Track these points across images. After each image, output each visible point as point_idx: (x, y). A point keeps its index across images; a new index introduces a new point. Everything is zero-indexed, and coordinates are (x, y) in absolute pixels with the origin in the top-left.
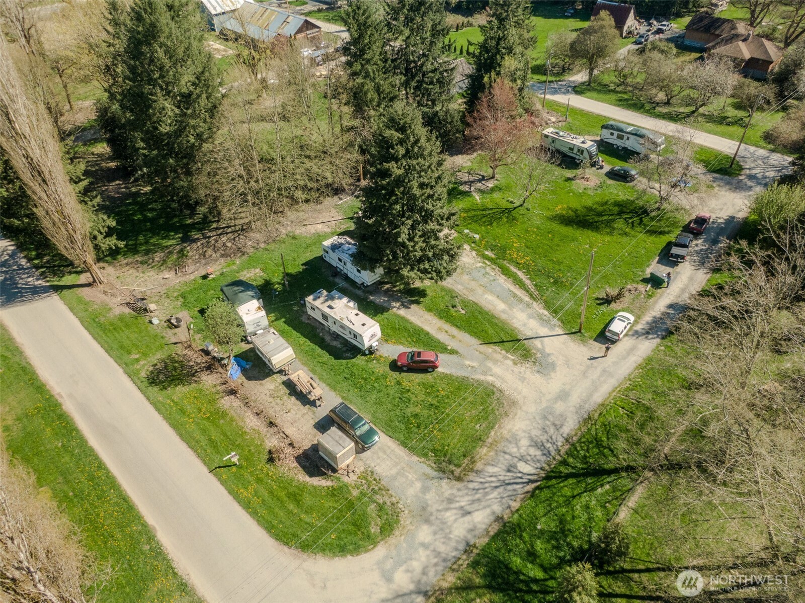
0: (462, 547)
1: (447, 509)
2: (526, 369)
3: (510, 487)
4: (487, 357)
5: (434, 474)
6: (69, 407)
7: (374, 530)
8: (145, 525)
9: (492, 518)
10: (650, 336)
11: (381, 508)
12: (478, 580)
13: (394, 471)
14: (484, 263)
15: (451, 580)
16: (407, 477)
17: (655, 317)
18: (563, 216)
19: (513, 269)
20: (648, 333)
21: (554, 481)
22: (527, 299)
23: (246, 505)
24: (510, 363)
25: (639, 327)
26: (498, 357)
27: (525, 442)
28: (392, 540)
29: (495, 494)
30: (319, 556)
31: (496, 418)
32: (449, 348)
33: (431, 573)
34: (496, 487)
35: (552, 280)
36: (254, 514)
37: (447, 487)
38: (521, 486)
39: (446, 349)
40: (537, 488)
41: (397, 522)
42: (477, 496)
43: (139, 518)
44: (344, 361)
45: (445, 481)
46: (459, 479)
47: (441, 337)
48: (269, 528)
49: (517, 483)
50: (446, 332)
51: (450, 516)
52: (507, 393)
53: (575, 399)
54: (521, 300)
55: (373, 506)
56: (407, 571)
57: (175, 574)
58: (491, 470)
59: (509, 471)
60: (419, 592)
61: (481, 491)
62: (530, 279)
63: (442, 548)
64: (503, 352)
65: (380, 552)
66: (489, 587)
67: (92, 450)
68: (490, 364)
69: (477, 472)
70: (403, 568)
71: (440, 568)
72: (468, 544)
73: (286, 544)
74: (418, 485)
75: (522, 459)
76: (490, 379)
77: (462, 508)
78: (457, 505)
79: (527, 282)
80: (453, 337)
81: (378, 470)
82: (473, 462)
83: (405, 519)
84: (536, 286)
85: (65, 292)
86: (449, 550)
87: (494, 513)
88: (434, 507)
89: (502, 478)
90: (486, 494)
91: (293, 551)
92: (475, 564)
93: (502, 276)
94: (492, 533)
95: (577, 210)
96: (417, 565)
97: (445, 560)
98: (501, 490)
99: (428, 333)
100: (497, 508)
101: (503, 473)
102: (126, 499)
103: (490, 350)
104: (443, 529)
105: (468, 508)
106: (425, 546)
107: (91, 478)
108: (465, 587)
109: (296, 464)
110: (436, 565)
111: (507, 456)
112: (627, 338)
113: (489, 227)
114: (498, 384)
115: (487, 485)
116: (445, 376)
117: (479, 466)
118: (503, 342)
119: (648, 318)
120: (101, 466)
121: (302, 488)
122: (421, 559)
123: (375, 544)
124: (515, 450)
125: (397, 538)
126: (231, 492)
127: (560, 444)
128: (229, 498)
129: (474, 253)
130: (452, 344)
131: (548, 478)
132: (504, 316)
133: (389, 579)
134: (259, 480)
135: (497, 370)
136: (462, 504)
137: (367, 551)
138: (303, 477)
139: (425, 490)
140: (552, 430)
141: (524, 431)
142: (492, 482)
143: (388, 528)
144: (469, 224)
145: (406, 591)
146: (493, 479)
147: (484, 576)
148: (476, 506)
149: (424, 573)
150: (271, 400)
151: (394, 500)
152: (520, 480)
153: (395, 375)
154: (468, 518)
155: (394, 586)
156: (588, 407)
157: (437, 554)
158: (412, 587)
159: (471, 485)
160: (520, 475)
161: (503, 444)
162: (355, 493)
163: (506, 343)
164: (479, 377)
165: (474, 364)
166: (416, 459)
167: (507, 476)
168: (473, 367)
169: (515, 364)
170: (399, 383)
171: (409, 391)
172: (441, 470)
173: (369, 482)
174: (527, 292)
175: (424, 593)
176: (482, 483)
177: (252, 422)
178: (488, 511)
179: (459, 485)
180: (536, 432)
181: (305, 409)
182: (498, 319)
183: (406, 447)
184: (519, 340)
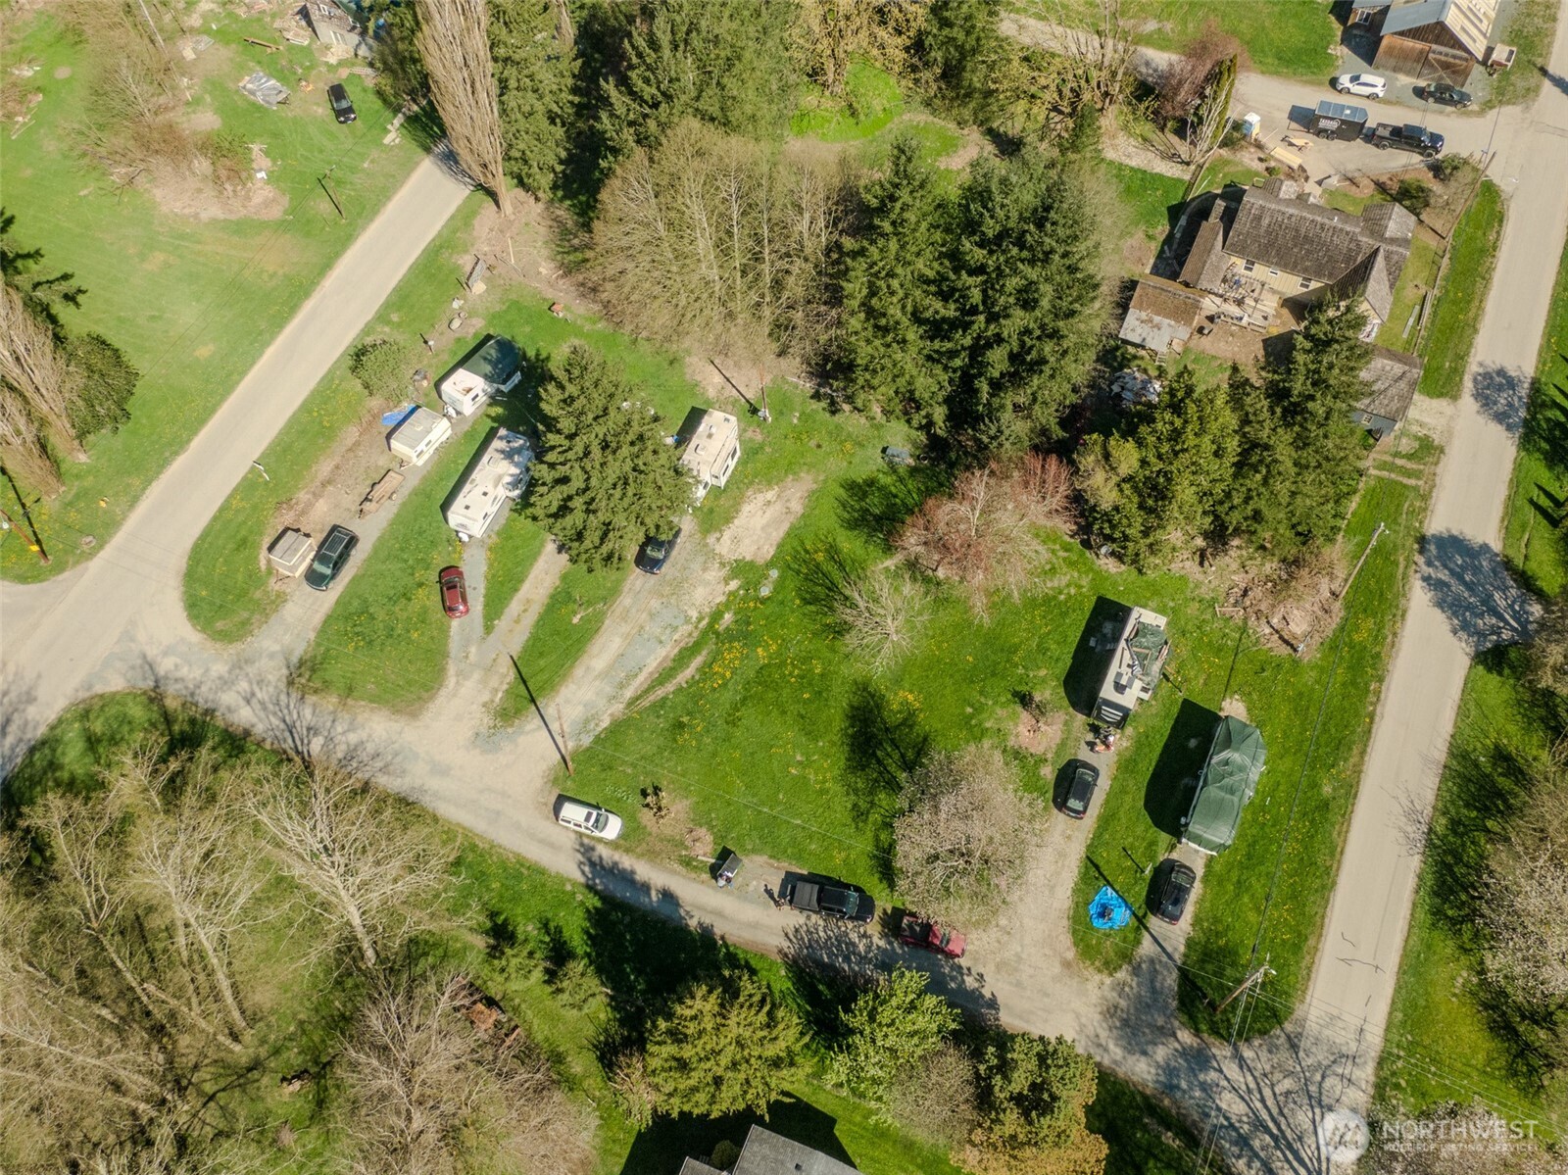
0: (210, 705)
1: (250, 683)
2: (479, 720)
3: (287, 734)
4: (489, 670)
5: (295, 660)
6: (308, 306)
7: (219, 625)
8: (189, 441)
9: (247, 726)
10: (587, 869)
11: (245, 623)
12: (176, 728)
13: (290, 620)
14: (700, 620)
15: (171, 704)
16: (285, 634)
17: (633, 872)
18: (878, 706)
19: (698, 661)
20: (592, 864)
22: (628, 693)
23: (223, 509)
24: (486, 697)
25: (603, 851)
26: (494, 682)
28: (209, 644)
29: (275, 722)
30: (182, 589)
31: (387, 702)
32: (495, 621)
33: (178, 686)
34: (285, 721)
35: (685, 719)
36: (215, 519)
37: (276, 674)
38: (292, 745)
39: (493, 619)
41: (230, 642)
42: (271, 707)
43: (195, 432)
45: (285, 672)
46: (291, 683)
47: (514, 606)
48: (203, 537)
49: (294, 740)
50: (525, 611)
51: (242, 686)
52: (431, 705)
53: (434, 784)
54: (622, 686)
55: (246, 615)
56: (176, 666)
57: (145, 489)
58: (307, 712)
59: (309, 729)
60: (156, 681)
61: (277, 708)
62: (680, 689)
63: (204, 689)
64: (505, 687)
65: (192, 635)
67: (261, 354)
68: (477, 675)
69: (302, 698)
70: (179, 661)
71: (184, 692)
72: (214, 711)
73: (190, 558)
74: (276, 647)
75: (329, 739)
76: (451, 681)
77: (253, 694)
78: (257, 690)
79: (670, 687)
80: (517, 621)
81: (289, 606)
82: (316, 691)
83: (235, 648)
84: (664, 699)
85: (480, 194)
86: (205, 696)
87: (253, 726)
88: (251, 670)
89: (298, 724)
90: (275, 714)
91: (183, 566)
92: (193, 721)
93: (676, 651)
94: (230, 728)
95: (911, 727)
96: (184, 672)
97: (192, 694)
98: (282, 726)
99: (516, 590)
100: (259, 729)
101: (305, 724)
102: (213, 410)
103: (504, 670)
104: (225, 683)
105: (254, 701)
106: (207, 670)
107: (228, 376)
108: (168, 718)
109: (281, 529)
110: (186, 688)
111: (329, 724)
112: (573, 836)
113: (798, 602)
114: (443, 692)
115: (286, 711)
116: (445, 631)
117: (311, 699)
118: (524, 682)
119: (626, 862)
120: (243, 373)
121: (255, 547)
122: (190, 673)
123: (203, 631)
124: (340, 729)
125: (210, 647)
126: (235, 490)
128: (228, 491)
129: (722, 599)
130: (502, 624)
132: (579, 671)
133: (167, 652)
134: (255, 508)
135: (470, 686)
136: (259, 695)
137: (194, 626)
138: (267, 542)
139: (272, 656)
140: (379, 764)
141: (370, 736)
142: (290, 713)
143: (225, 637)
144: (798, 572)
145: (157, 669)
146: (295, 716)
147: (182, 732)
148: (258, 707)
149: (176, 680)
151: (256, 631)
152: (299, 743)
153: (433, 578)
154: (242, 703)
155: (159, 659)
156: (427, 801)
157: (198, 686)
158: (161, 672)
159: (283, 698)
160: (306, 741)
161: (347, 716)
162: (258, 595)
163: (522, 687)
164: (452, 669)
165: (472, 657)
166: (312, 636)
167: (301, 729)
168: (467, 657)
169: (484, 705)
170: (420, 585)
171: (409, 599)
172: (301, 663)
173: (273, 602)
174: (647, 691)
175: (157, 687)
176: (288, 706)
177: (324, 468)
178: (255, 720)
179: (282, 685)
180: (370, 748)
181: (355, 507)
182: (572, 666)
183: (325, 622)
184: (533, 701)
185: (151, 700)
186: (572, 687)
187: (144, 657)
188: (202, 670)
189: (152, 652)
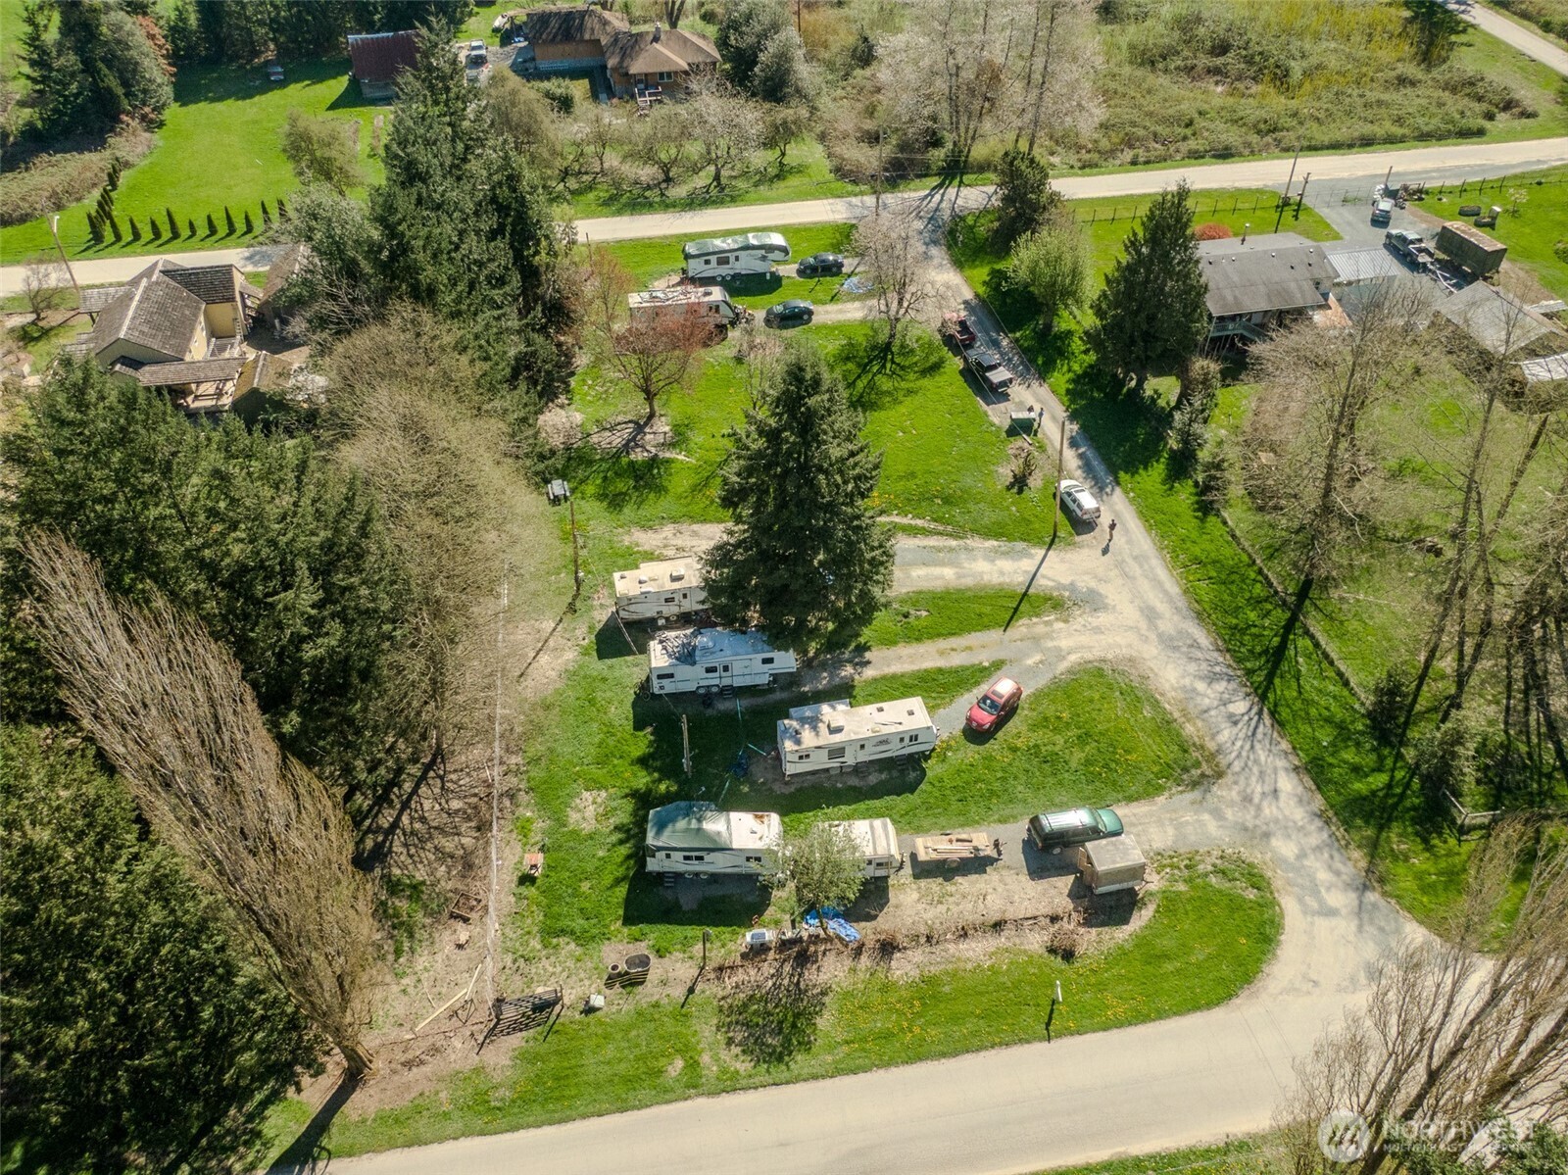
0: (1319, 823)
1: (1259, 808)
2: (1081, 619)
3: (1259, 736)
4: (1034, 639)
5: (1196, 794)
7: (1252, 895)
9: (1293, 775)
10: (1108, 490)
11: (1219, 871)
12: (1370, 832)
13: (1171, 831)
16: (1187, 822)
17: (1081, 467)
19: (881, 519)
20: (1101, 488)
21: (1271, 696)
22: (953, 543)
23: (1139, 1018)
24: (1061, 625)
26: (1040, 629)
27: (1201, 686)
28: (1278, 883)
29: (1261, 753)
30: (1266, 968)
31: (1145, 690)
32: (986, 664)
33: (1339, 865)
34: (1252, 747)
35: (939, 501)
36: (1161, 1015)
37: (1224, 792)
38: (1261, 727)
39: (985, 668)
40: (1272, 714)
41: (1252, 865)
42: (1255, 770)
43: (1087, 1169)
44: (922, 786)
45: (1215, 788)
46: (1220, 775)
47: (956, 660)
48: (1195, 1006)
49: (1256, 727)
50: (953, 650)
51: (1269, 810)
52: (1110, 656)
54: (951, 550)
55: (1213, 880)
56: (1329, 888)
58: (1224, 737)
59: (1235, 723)
60: (1362, 892)
61: (1250, 763)
62: (917, 517)
63: (1313, 841)
64: (1035, 619)
65: (1290, 906)
66: (1381, 828)
68: (1048, 643)
69: (1219, 752)
70: (1323, 890)
71: (1336, 855)
72: (1318, 816)
73: (1230, 997)
74: (1207, 817)
75: (1224, 702)
76: (1073, 658)
77: (1264, 793)
78: (1258, 795)
79: (919, 522)
80: (969, 648)
81: (1158, 846)
82: (1201, 747)
83: (1255, 856)
84: (935, 520)
86: (1317, 835)
87: (1286, 769)
88: (1249, 818)
89: (1242, 735)
90: (1256, 761)
91: (1244, 994)
92: (1348, 824)
94: (1314, 787)
96: (1323, 875)
97: (1330, 847)
98: (1258, 746)
99: (940, 670)
100: (1282, 763)
101: (1235, 730)
103: (1023, 629)
104: (1286, 826)
105: (1267, 788)
106: (1302, 855)
108: (1374, 848)
109: (1094, 931)
110: (1332, 858)
111: (1213, 713)
114: (1089, 656)
115: (1244, 754)
116: (1038, 696)
117: (1211, 746)
118: (1016, 610)
119: (1076, 471)
121: (1141, 941)
122: (1319, 868)
123: (1274, 903)
124: (1207, 700)
125: (1278, 879)
126: (1104, 1028)
127: (1221, 659)
128: (1115, 1035)
130: (984, 658)
131: (1263, 698)
132: (969, 582)
133: (1331, 912)
134: (1099, 987)
135: (1064, 643)
136: (1259, 789)
137: (1282, 916)
138: (1122, 934)
139: (1217, 814)
140: (1198, 653)
141: (1184, 677)
142: (1242, 747)
143: (1256, 879)
145: (1356, 903)
146: (1239, 744)
147: (1366, 824)
148: (1269, 779)
149: (1338, 873)
150: (942, 908)
151: (1216, 853)
152: (1253, 723)
153: (992, 746)
154: (1283, 796)
155: (1345, 912)
156: (1180, 604)
157: (1318, 849)
158: (1352, 895)
159: (1237, 766)
160: (1246, 718)
161: (1191, 706)
162: (1182, 887)
163: (1022, 608)
164: (1063, 666)
165: (1038, 657)
166: (1161, 800)
167: (1242, 730)
168: (1041, 662)
169: (1066, 621)
170: (1014, 750)
171: (1036, 746)
172: (1194, 784)
173: (1172, 866)
174: (940, 534)
175: (1365, 887)
176: (1239, 756)
177: (977, 950)
178: (1282, 774)
179: (1228, 779)
180: (1192, 668)
181: (992, 875)
182: (969, 589)
183: (1137, 799)
184: (1025, 594)
185: (1382, 881)
186: (986, 578)
187: (1360, 928)
188: (1306, 863)
189: (1346, 926)
